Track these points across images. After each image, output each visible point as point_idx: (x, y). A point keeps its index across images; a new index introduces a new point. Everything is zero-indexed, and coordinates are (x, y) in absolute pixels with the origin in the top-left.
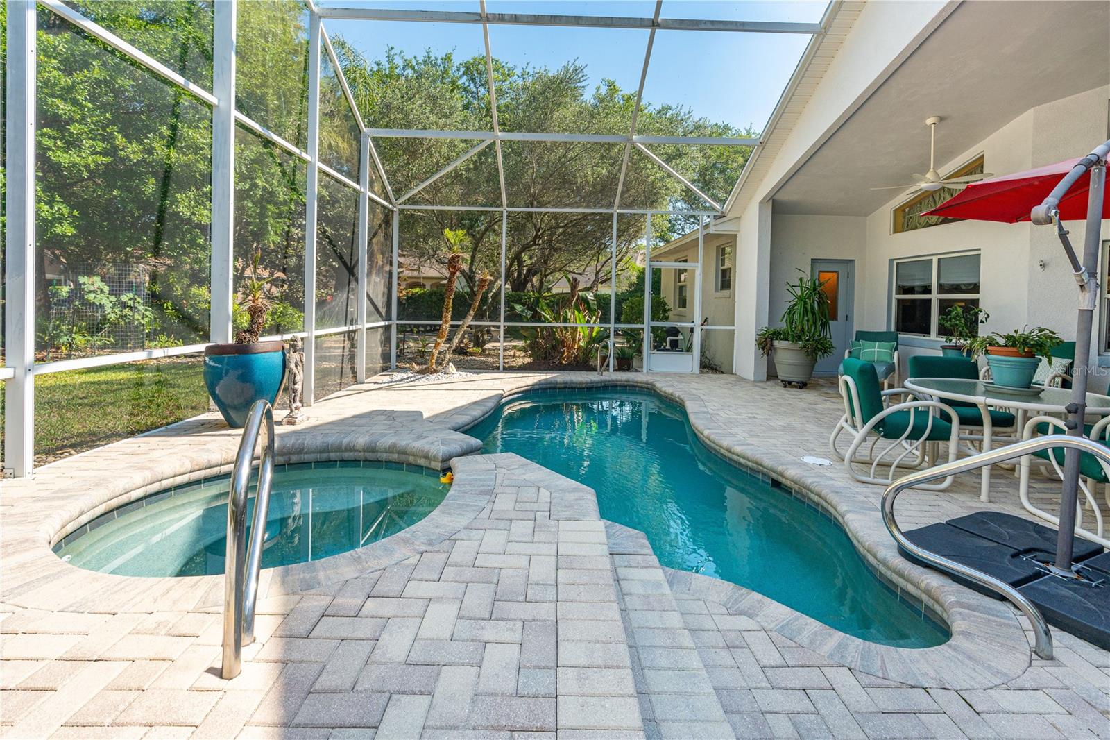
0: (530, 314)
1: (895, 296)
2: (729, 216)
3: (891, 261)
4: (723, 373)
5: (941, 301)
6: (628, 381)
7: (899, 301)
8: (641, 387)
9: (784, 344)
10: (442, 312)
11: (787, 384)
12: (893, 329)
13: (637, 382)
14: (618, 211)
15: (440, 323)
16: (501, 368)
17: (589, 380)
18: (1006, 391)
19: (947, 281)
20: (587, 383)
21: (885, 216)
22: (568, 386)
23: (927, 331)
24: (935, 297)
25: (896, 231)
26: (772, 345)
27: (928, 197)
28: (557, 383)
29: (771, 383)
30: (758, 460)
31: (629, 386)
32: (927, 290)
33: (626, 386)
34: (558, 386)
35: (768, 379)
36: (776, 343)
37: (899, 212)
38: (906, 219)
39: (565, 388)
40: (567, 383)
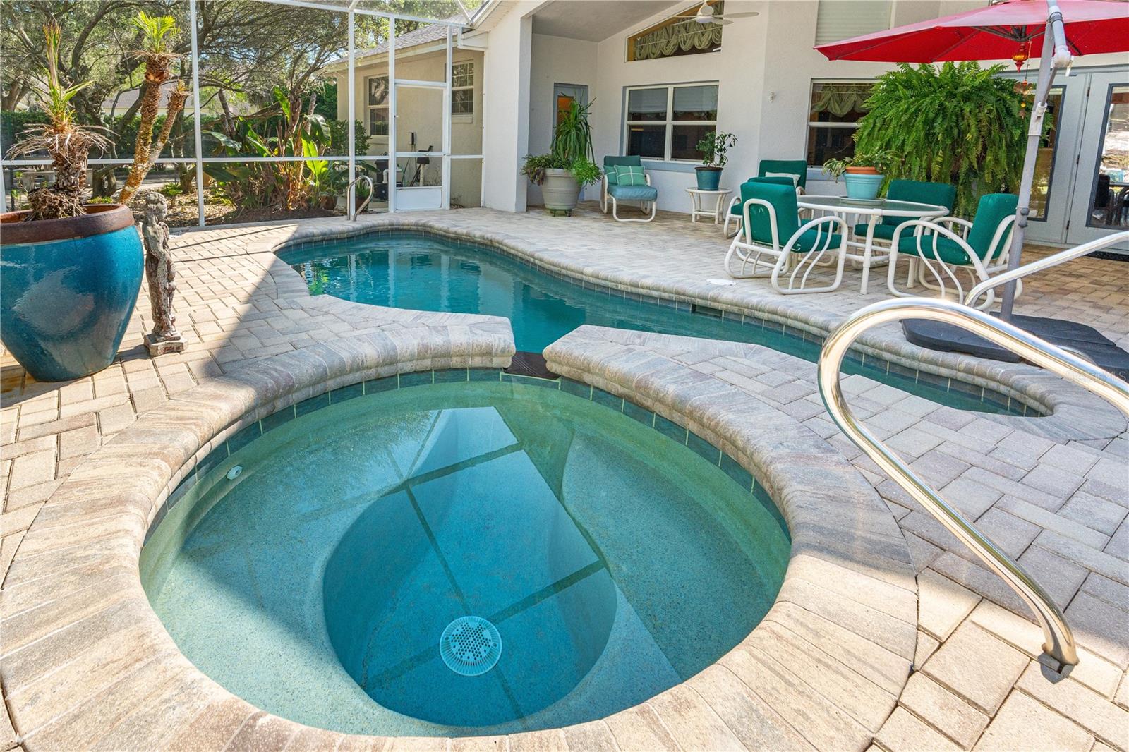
0: (238, 146)
1: (627, 122)
2: (479, 30)
3: (625, 88)
4: (464, 207)
5: (675, 127)
6: (392, 225)
7: (631, 127)
8: (409, 230)
9: (558, 171)
10: (134, 145)
11: (554, 213)
12: (624, 155)
13: (403, 225)
14: (356, 11)
15: (131, 161)
16: (202, 222)
17: (351, 228)
18: (862, 203)
19: (680, 109)
20: (349, 232)
21: (619, 43)
22: (326, 237)
23: (661, 155)
24: (669, 123)
25: (628, 60)
26: (544, 174)
27: (661, 28)
28: (314, 236)
29: (533, 214)
30: (679, 290)
31: (392, 230)
32: (661, 116)
33: (388, 231)
34: (315, 238)
35: (527, 210)
36: (549, 171)
37: (633, 40)
38: (641, 48)
39: (322, 241)
40: (325, 234)
